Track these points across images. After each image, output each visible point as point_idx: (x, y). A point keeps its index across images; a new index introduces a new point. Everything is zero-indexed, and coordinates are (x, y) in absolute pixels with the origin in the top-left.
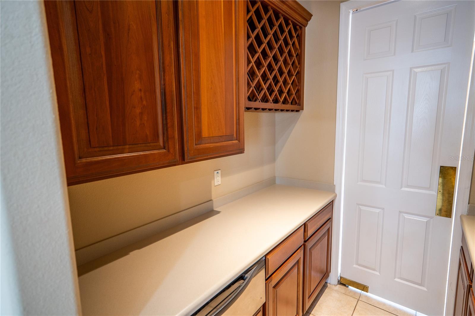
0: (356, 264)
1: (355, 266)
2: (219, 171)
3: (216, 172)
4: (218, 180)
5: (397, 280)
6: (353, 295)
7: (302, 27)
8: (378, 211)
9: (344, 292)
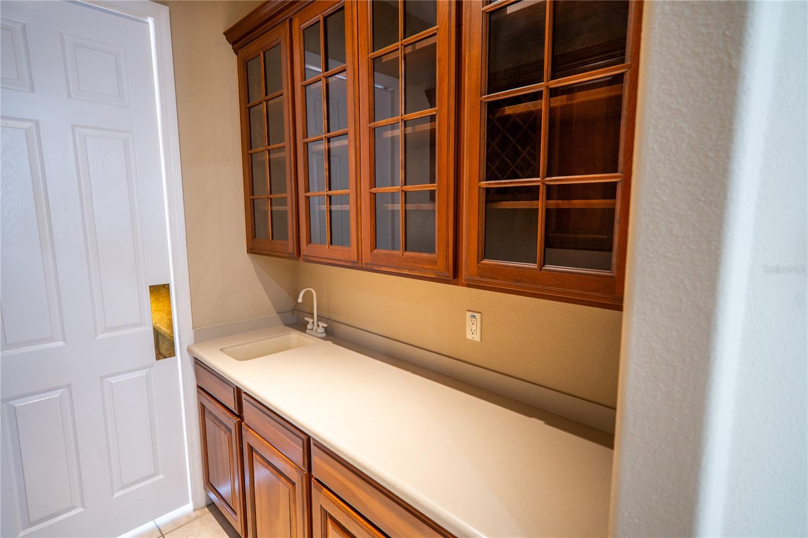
5: (116, 495)
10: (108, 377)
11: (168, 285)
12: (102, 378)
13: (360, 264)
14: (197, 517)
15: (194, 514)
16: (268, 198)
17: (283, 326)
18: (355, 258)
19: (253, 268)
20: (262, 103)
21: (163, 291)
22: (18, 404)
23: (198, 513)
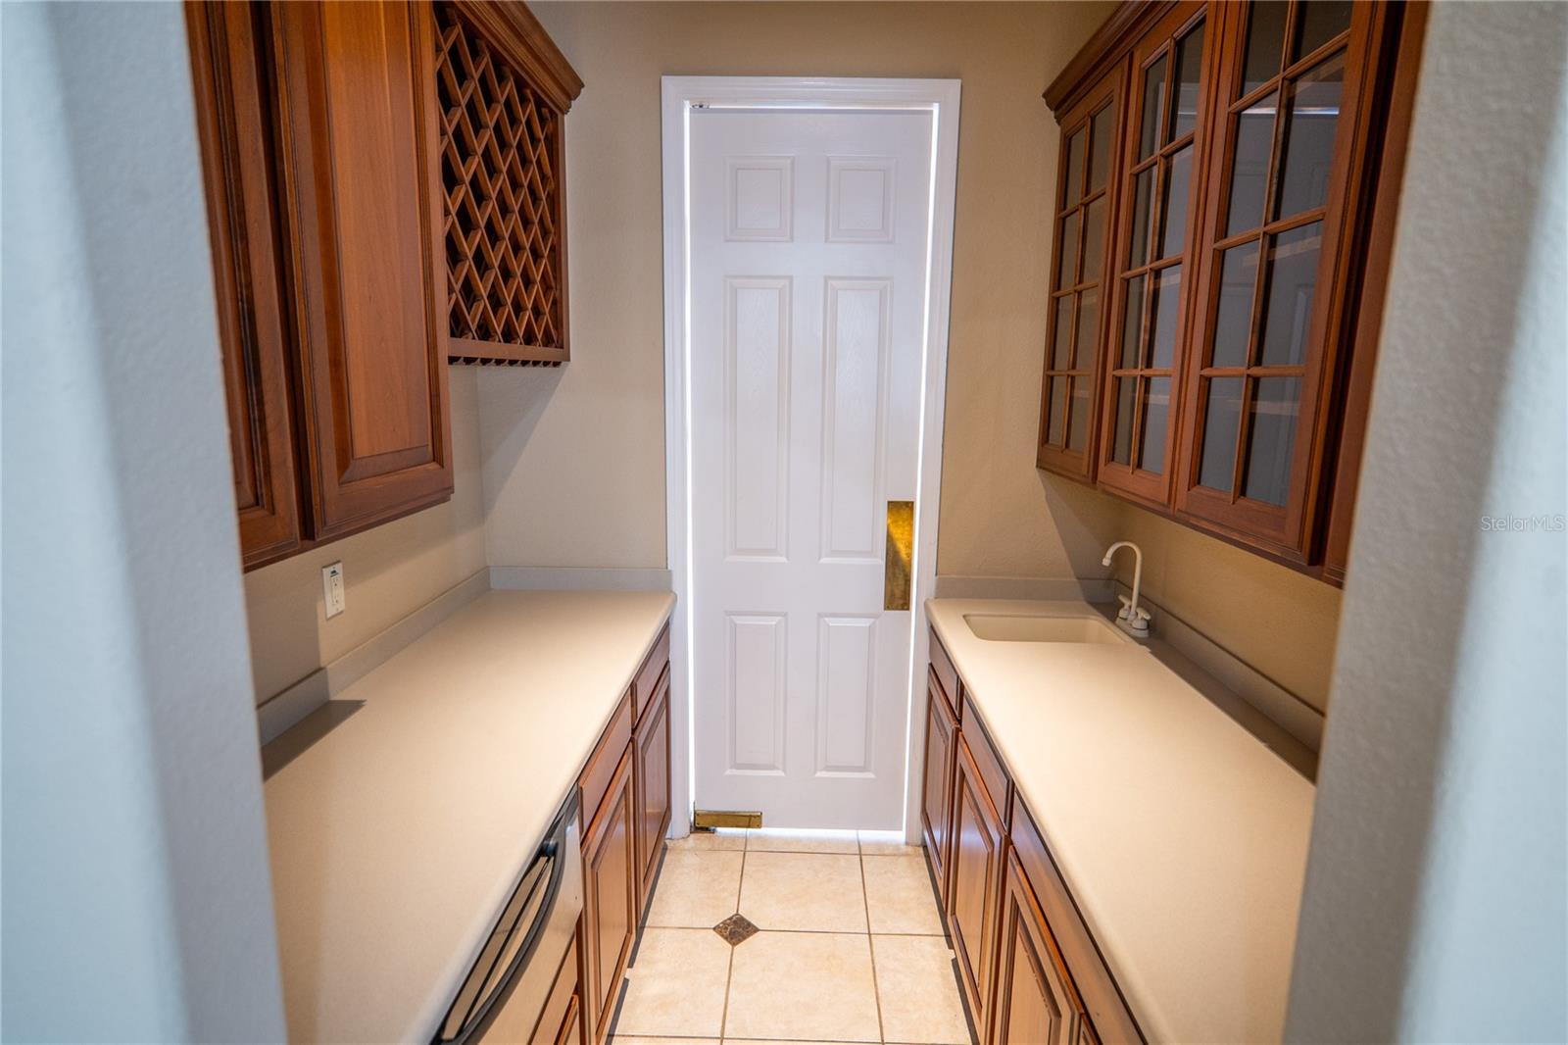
0: (731, 768)
1: (728, 772)
2: (338, 567)
3: (327, 572)
4: (335, 599)
5: (819, 774)
6: (730, 845)
7: (557, 115)
8: (773, 621)
9: (710, 847)
10: (827, 616)
11: (912, 503)
12: (820, 615)
13: (1171, 510)
14: (906, 855)
15: (904, 849)
16: (1068, 376)
17: (1084, 603)
18: (1164, 498)
19: (1043, 493)
20: (1077, 210)
21: (905, 513)
22: (740, 620)
23: (910, 849)
